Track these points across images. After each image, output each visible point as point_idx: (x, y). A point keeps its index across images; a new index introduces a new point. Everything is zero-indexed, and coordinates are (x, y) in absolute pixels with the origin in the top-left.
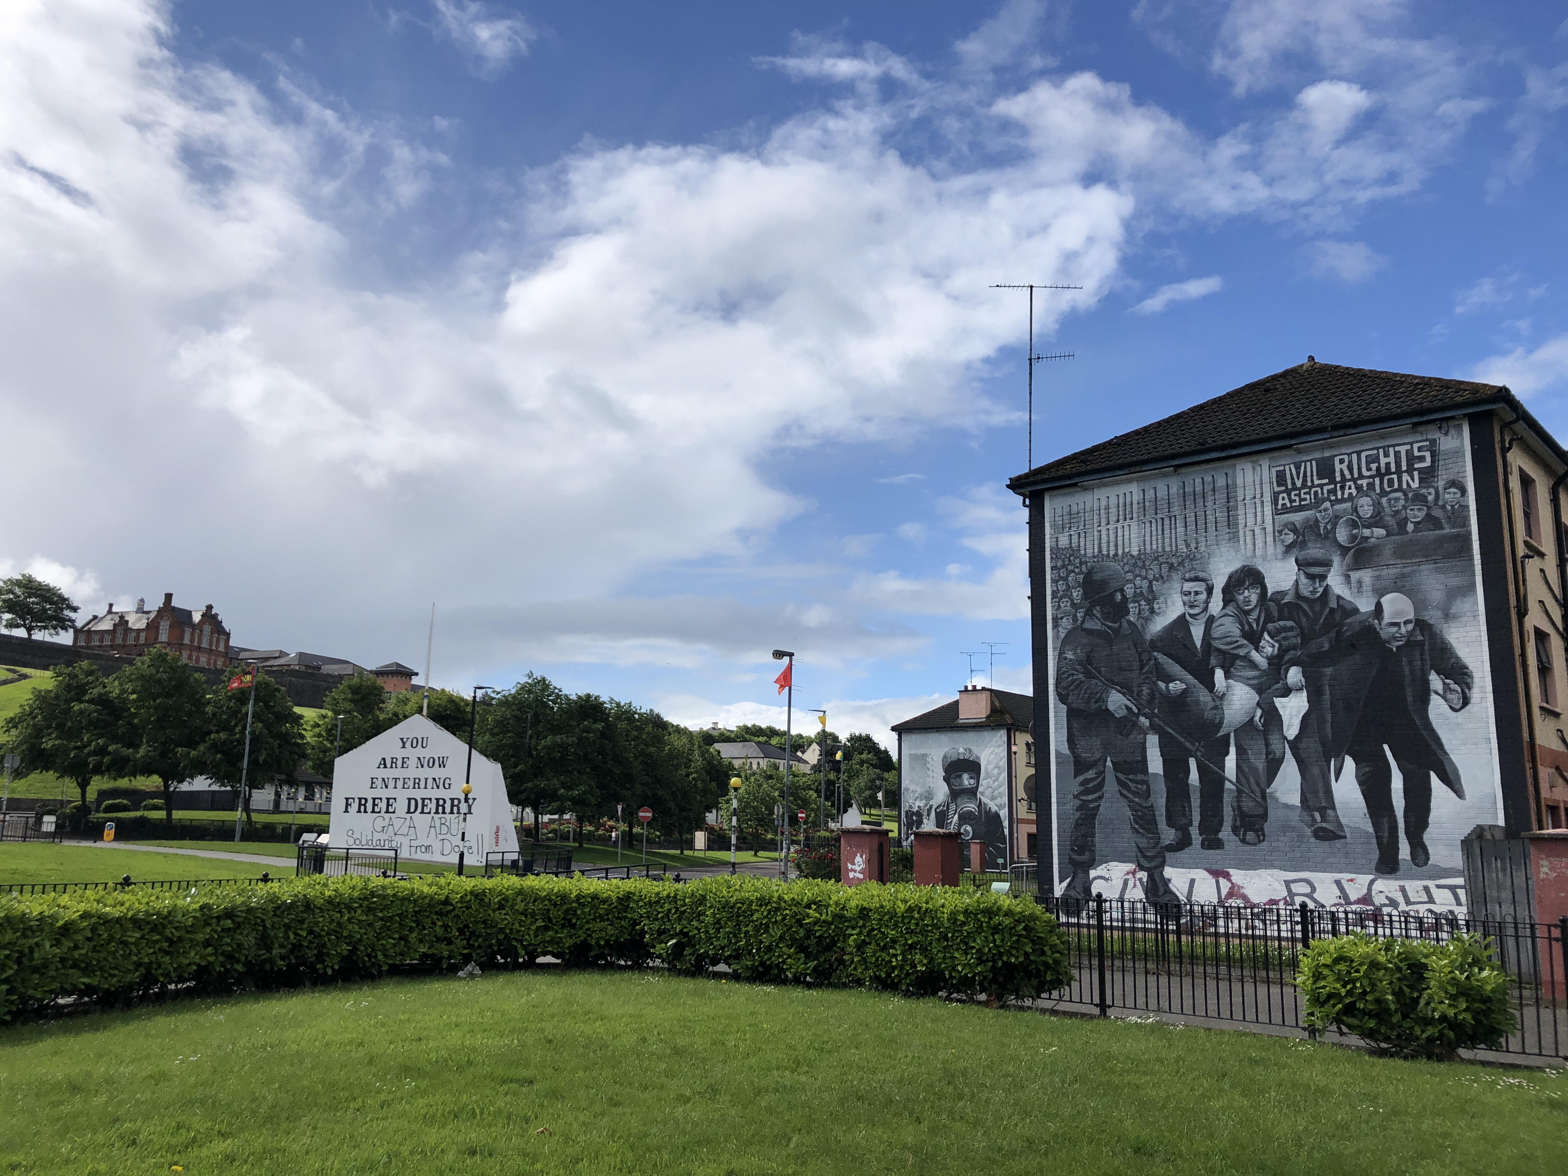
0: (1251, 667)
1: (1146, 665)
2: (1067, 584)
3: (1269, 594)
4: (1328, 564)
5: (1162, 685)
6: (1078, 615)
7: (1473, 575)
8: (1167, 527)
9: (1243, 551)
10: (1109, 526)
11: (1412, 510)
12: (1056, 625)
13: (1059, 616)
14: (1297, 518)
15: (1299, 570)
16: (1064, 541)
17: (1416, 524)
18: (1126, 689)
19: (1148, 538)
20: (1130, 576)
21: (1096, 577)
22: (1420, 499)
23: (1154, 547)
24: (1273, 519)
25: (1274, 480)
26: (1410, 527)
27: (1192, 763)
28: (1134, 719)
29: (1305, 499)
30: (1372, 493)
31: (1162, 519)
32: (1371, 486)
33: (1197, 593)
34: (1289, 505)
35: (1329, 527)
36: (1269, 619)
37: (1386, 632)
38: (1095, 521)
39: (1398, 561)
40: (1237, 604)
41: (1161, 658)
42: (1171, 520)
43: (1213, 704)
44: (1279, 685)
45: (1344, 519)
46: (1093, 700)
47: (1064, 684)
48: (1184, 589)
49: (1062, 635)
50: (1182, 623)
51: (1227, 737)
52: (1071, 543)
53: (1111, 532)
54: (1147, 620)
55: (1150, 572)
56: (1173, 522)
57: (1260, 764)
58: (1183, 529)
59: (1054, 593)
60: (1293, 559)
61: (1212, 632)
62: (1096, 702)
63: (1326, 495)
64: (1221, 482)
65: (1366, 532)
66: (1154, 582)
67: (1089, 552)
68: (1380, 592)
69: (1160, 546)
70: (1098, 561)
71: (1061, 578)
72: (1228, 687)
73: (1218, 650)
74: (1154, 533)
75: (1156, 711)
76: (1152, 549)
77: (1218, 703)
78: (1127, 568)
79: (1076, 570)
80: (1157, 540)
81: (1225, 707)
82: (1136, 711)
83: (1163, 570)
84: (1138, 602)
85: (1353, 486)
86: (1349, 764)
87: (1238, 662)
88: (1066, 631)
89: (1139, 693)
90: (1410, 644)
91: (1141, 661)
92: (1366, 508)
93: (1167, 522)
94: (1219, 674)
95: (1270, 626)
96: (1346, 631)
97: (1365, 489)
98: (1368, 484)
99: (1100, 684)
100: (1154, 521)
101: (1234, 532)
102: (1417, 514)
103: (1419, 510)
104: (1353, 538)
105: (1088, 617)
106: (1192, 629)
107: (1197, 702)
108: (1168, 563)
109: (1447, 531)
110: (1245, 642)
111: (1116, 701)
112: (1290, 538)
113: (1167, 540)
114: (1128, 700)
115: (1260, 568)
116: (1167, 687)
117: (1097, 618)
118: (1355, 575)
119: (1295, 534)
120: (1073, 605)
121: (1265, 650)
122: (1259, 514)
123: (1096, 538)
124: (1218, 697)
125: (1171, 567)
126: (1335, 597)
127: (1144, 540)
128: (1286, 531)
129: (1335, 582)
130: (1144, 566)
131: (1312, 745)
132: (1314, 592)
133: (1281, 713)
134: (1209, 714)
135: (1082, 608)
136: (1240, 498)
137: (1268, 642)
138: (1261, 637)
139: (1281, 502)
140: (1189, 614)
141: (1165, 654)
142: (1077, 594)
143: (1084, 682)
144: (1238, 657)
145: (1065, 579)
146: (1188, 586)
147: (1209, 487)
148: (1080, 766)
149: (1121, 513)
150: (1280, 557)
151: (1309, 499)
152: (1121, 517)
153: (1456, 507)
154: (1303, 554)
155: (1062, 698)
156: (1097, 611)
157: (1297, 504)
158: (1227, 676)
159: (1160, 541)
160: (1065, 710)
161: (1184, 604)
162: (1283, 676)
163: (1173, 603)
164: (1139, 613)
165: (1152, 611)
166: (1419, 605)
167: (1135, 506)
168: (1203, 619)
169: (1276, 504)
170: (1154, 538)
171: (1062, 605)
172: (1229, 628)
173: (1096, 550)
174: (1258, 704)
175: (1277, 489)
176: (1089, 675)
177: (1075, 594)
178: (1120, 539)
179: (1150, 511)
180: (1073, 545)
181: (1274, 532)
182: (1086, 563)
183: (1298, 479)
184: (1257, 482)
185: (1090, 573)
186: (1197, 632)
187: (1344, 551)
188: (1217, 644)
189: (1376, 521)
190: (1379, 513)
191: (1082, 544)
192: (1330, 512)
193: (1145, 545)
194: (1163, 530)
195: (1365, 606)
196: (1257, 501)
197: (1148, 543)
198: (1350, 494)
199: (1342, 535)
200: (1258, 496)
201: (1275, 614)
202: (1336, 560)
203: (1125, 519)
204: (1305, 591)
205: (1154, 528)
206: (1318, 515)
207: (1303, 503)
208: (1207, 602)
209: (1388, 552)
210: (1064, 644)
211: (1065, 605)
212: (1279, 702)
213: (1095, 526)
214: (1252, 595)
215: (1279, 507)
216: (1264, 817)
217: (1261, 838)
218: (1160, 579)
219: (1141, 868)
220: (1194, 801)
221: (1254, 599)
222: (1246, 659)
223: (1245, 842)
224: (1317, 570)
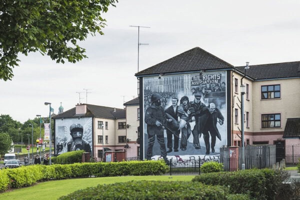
1: (164, 115)
3: (189, 102)
4: (200, 96)
9: (185, 93)
12: (145, 107)
15: (195, 97)
16: (147, 88)
18: (160, 121)
19: (165, 89)
20: (161, 97)
21: (154, 97)
22: (217, 85)
25: (191, 79)
26: (216, 90)
27: (173, 135)
28: (161, 126)
32: (209, 82)
33: (175, 101)
34: (194, 84)
35: (201, 89)
37: (210, 110)
39: (213, 97)
40: (183, 104)
41: (167, 114)
42: (170, 86)
43: (177, 124)
44: (190, 120)
47: (147, 119)
49: (146, 108)
50: (172, 107)
51: (180, 131)
53: (158, 87)
54: (165, 106)
55: (166, 96)
57: (186, 135)
58: (173, 88)
59: (145, 100)
60: (194, 95)
61: (178, 109)
62: (153, 123)
63: (201, 83)
64: (181, 78)
65: (208, 91)
66: (166, 98)
68: (210, 103)
69: (168, 91)
70: (155, 93)
72: (181, 120)
78: (161, 95)
80: (167, 89)
81: (180, 124)
83: (168, 96)
84: (163, 102)
86: (202, 135)
89: (163, 121)
90: (214, 113)
92: (208, 86)
94: (179, 118)
95: (189, 108)
96: (203, 110)
99: (154, 119)
101: (183, 89)
102: (217, 88)
105: (152, 105)
107: (174, 123)
109: (222, 92)
110: (184, 111)
111: (158, 123)
112: (194, 91)
114: (160, 123)
115: (188, 97)
116: (168, 120)
117: (154, 105)
118: (205, 99)
120: (149, 103)
121: (188, 113)
122: (188, 86)
123: (154, 88)
124: (178, 122)
125: (170, 95)
126: (202, 103)
128: (193, 89)
129: (202, 100)
130: (164, 95)
131: (196, 131)
132: (198, 102)
133: (190, 125)
134: (176, 126)
135: (151, 103)
136: (185, 82)
137: (189, 111)
138: (187, 110)
140: (173, 105)
142: (150, 100)
143: (151, 119)
145: (147, 97)
146: (173, 100)
147: (178, 79)
148: (150, 136)
149: (160, 83)
150: (192, 95)
151: (198, 83)
153: (224, 87)
154: (196, 94)
155: (146, 122)
158: (181, 118)
160: (147, 125)
161: (172, 103)
162: (191, 118)
163: (170, 103)
164: (163, 105)
165: (166, 104)
167: (163, 82)
168: (176, 106)
169: (192, 84)
172: (181, 108)
173: (154, 91)
174: (186, 124)
175: (192, 81)
176: (152, 117)
178: (159, 89)
179: (166, 84)
180: (149, 89)
181: (191, 90)
182: (152, 93)
183: (196, 79)
184: (188, 79)
185: (152, 96)
186: (175, 109)
188: (179, 112)
189: (210, 89)
190: (210, 87)
191: (151, 89)
193: (165, 91)
195: (207, 105)
200: (188, 82)
201: (190, 106)
202: (202, 96)
203: (161, 85)
204: (196, 102)
205: (167, 87)
206: (199, 87)
208: (177, 103)
209: (211, 95)
210: (147, 111)
211: (147, 102)
212: (190, 123)
213: (154, 85)
214: (186, 102)
216: (186, 145)
217: (186, 149)
218: (168, 98)
219: (162, 156)
220: (173, 143)
221: (186, 103)
222: (184, 115)
223: (182, 150)
224: (198, 98)
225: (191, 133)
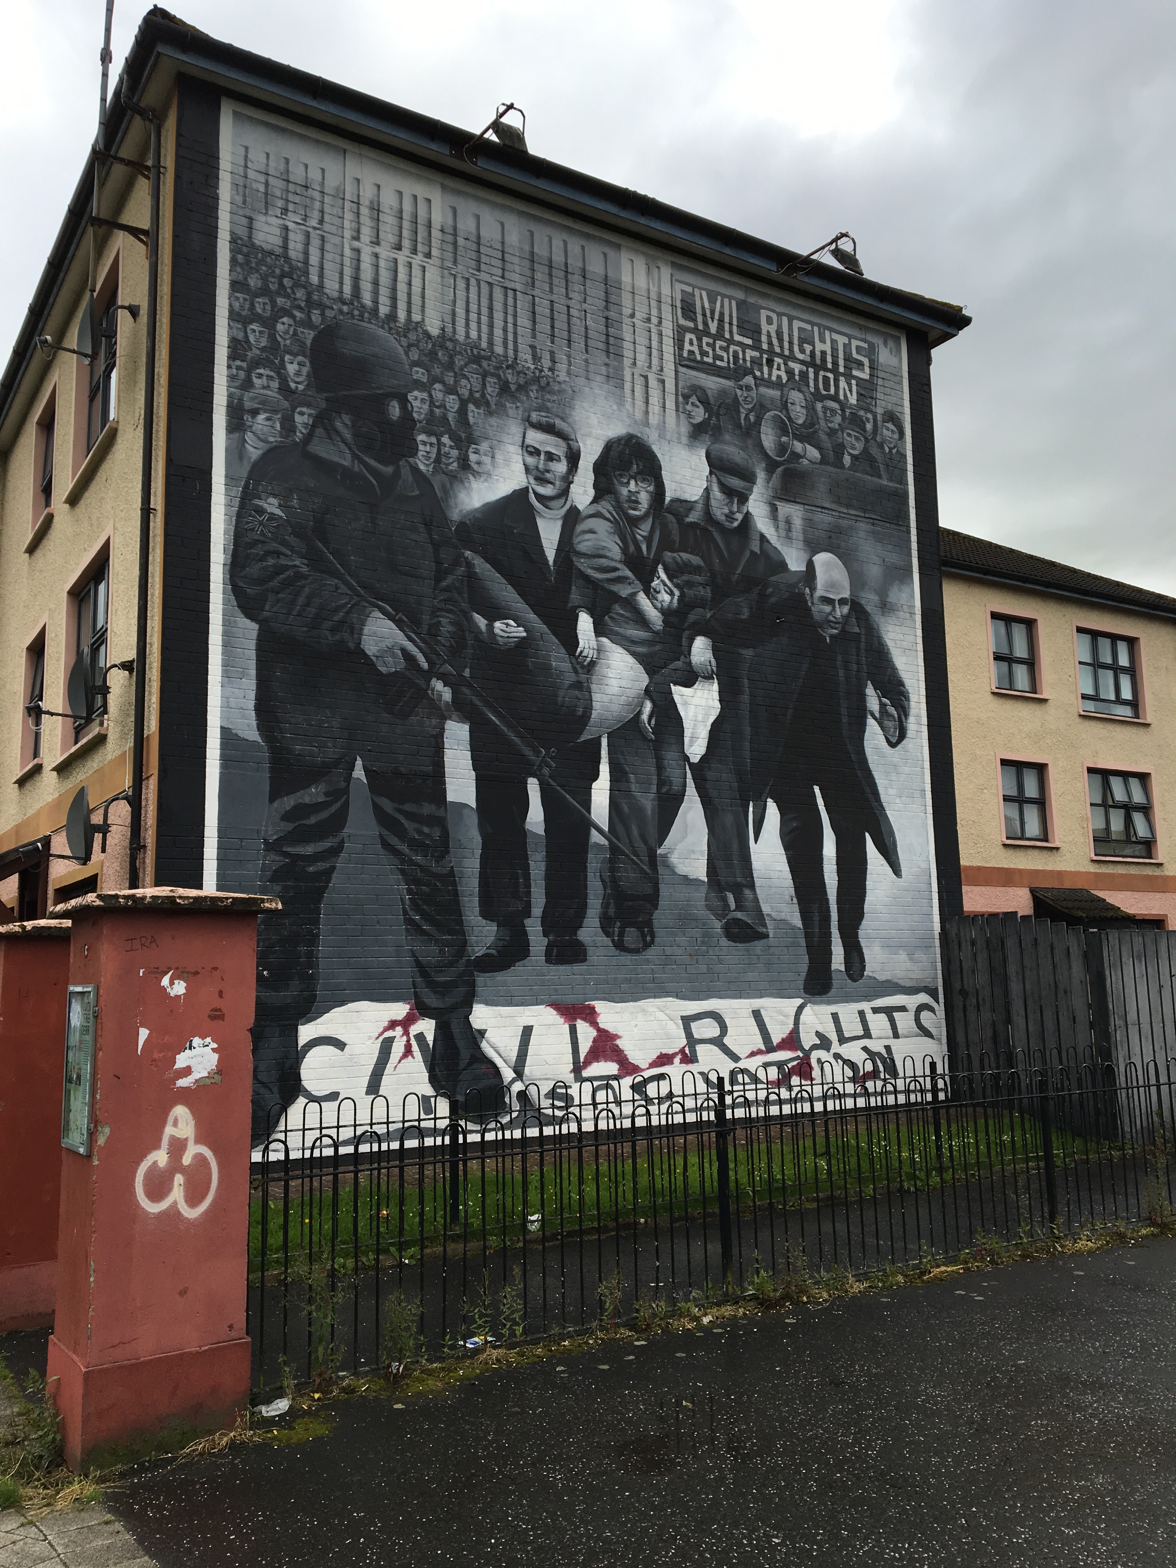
0: (636, 622)
1: (447, 572)
2: (272, 337)
3: (668, 499)
4: (749, 478)
5: (481, 622)
6: (298, 419)
7: (910, 555)
8: (498, 306)
9: (628, 406)
10: (378, 249)
11: (849, 435)
12: (237, 424)
13: (248, 405)
14: (712, 383)
15: (711, 473)
16: (267, 234)
17: (854, 458)
18: (401, 614)
19: (460, 311)
20: (419, 373)
21: (345, 348)
22: (856, 422)
23: (474, 334)
24: (676, 372)
25: (679, 304)
26: (847, 460)
27: (533, 788)
28: (421, 682)
29: (721, 359)
30: (804, 389)
31: (490, 285)
32: (804, 375)
33: (550, 457)
34: (699, 358)
35: (752, 418)
36: (666, 544)
37: (820, 610)
38: (347, 224)
39: (834, 507)
40: (617, 501)
41: (481, 565)
42: (506, 296)
43: (570, 678)
44: (679, 664)
45: (771, 413)
46: (327, 624)
47: (254, 570)
48: (528, 441)
49: (254, 451)
50: (521, 506)
51: (596, 744)
52: (285, 247)
53: (382, 263)
55: (464, 382)
56: (510, 301)
57: (649, 801)
58: (528, 324)
59: (237, 349)
60: (703, 453)
61: (576, 540)
62: (333, 630)
63: (748, 364)
64: (596, 267)
65: (798, 447)
66: (471, 407)
67: (331, 286)
68: (813, 546)
69: (484, 337)
70: (351, 314)
71: (256, 318)
72: (600, 650)
73: (587, 578)
74: (473, 307)
75: (467, 673)
76: (467, 336)
77: (583, 677)
78: (415, 355)
79: (298, 314)
80: (479, 322)
81: (594, 687)
82: (425, 666)
83: (489, 389)
84: (438, 436)
85: (782, 367)
87: (618, 608)
88: (267, 446)
89: (434, 631)
90: (845, 636)
91: (438, 562)
92: (798, 409)
93: (498, 294)
94: (585, 623)
95: (668, 555)
96: (770, 595)
97: (797, 378)
98: (801, 372)
99: (344, 589)
100: (473, 282)
101: (615, 368)
102: (854, 444)
103: (857, 439)
104: (782, 449)
105: (319, 431)
106: (541, 524)
107: (546, 668)
108: (498, 377)
109: (885, 482)
110: (628, 573)
111: (382, 636)
112: (699, 415)
113: (498, 332)
114: (410, 639)
115: (655, 448)
116: (490, 627)
117: (344, 442)
118: (785, 509)
119: (706, 410)
120: (284, 389)
121: (659, 596)
122: (655, 353)
123: (347, 262)
124: (583, 667)
125: (504, 388)
126: (758, 535)
127: (454, 314)
128: (694, 399)
130: (450, 366)
131: (725, 777)
132: (730, 517)
133: (682, 714)
134: (565, 696)
135: (308, 406)
136: (627, 311)
137: (665, 585)
138: (653, 573)
139: (687, 346)
140: (537, 495)
141: (487, 560)
143: (306, 577)
144: (616, 598)
145: (269, 323)
146: (535, 438)
147: (575, 268)
148: (286, 774)
149: (405, 233)
150: (685, 440)
151: (726, 360)
152: (406, 243)
153: (894, 451)
154: (717, 448)
155: (245, 603)
156: (343, 424)
157: (709, 360)
158: (600, 630)
159: (485, 328)
160: (255, 634)
161: (527, 470)
162: (684, 649)
163: (507, 461)
164: (438, 460)
165: (465, 465)
166: (857, 579)
167: (436, 234)
168: (559, 511)
169: (681, 348)
170: (473, 316)
171: (257, 382)
172: (603, 540)
173: (347, 289)
174: (647, 691)
175: (682, 322)
176: (315, 561)
177: (292, 368)
178: (402, 287)
180: (292, 254)
181: (677, 395)
182: (322, 307)
183: (712, 319)
184: (653, 295)
185: (330, 332)
186: (549, 533)
187: (771, 466)
188: (582, 564)
189: (810, 434)
190: (812, 425)
191: (314, 260)
192: (754, 394)
193: (454, 324)
194: (491, 309)
195: (795, 562)
196: (654, 330)
197: (461, 322)
198: (779, 377)
199: (768, 438)
200: (654, 320)
201: (676, 537)
202: (761, 476)
203: (414, 251)
204: (718, 512)
205: (473, 296)
206: (739, 392)
207: (718, 363)
208: (566, 482)
209: (822, 486)
211: (266, 383)
212: (679, 693)
213: (348, 234)
215: (685, 354)
216: (653, 899)
217: (647, 940)
218: (482, 402)
219: (421, 1010)
220: (537, 867)
221: (644, 498)
222: (630, 603)
223: (620, 946)
224: (735, 482)
225: (691, 789)
